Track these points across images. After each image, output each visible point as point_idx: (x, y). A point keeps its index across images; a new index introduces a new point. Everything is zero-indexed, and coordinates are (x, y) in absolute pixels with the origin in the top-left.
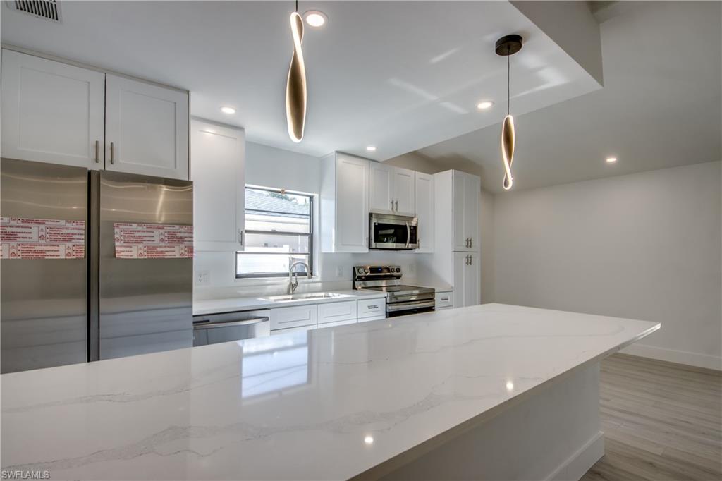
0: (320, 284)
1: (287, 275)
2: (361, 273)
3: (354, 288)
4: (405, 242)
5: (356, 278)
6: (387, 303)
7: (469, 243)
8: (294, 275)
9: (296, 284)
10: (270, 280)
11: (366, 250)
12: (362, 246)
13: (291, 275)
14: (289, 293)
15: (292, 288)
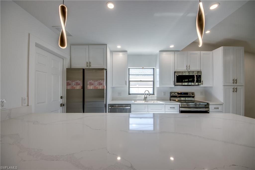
0: (156, 98)
1: (144, 94)
2: (173, 94)
3: (170, 100)
4: (194, 82)
5: (172, 97)
6: (180, 107)
7: (235, 81)
8: (146, 94)
9: (147, 97)
10: (138, 96)
11: (173, 86)
12: (171, 84)
13: (145, 94)
14: (144, 100)
15: (145, 99)
